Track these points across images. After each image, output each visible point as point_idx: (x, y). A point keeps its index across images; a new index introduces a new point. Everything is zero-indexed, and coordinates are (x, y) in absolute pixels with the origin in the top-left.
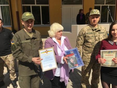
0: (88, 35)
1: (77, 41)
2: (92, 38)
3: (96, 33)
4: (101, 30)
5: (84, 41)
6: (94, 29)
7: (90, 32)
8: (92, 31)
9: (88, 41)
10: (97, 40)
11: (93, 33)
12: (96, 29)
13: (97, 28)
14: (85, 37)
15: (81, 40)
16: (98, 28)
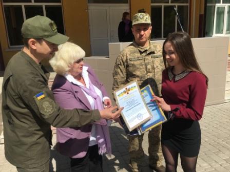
0: (132, 62)
1: (114, 76)
2: (141, 67)
3: (147, 57)
4: (155, 52)
5: (127, 75)
6: (142, 51)
7: (136, 57)
8: (139, 55)
9: (134, 73)
10: (151, 70)
11: (141, 58)
12: (146, 50)
13: (148, 48)
14: (128, 66)
15: (121, 73)
16: (150, 48)
